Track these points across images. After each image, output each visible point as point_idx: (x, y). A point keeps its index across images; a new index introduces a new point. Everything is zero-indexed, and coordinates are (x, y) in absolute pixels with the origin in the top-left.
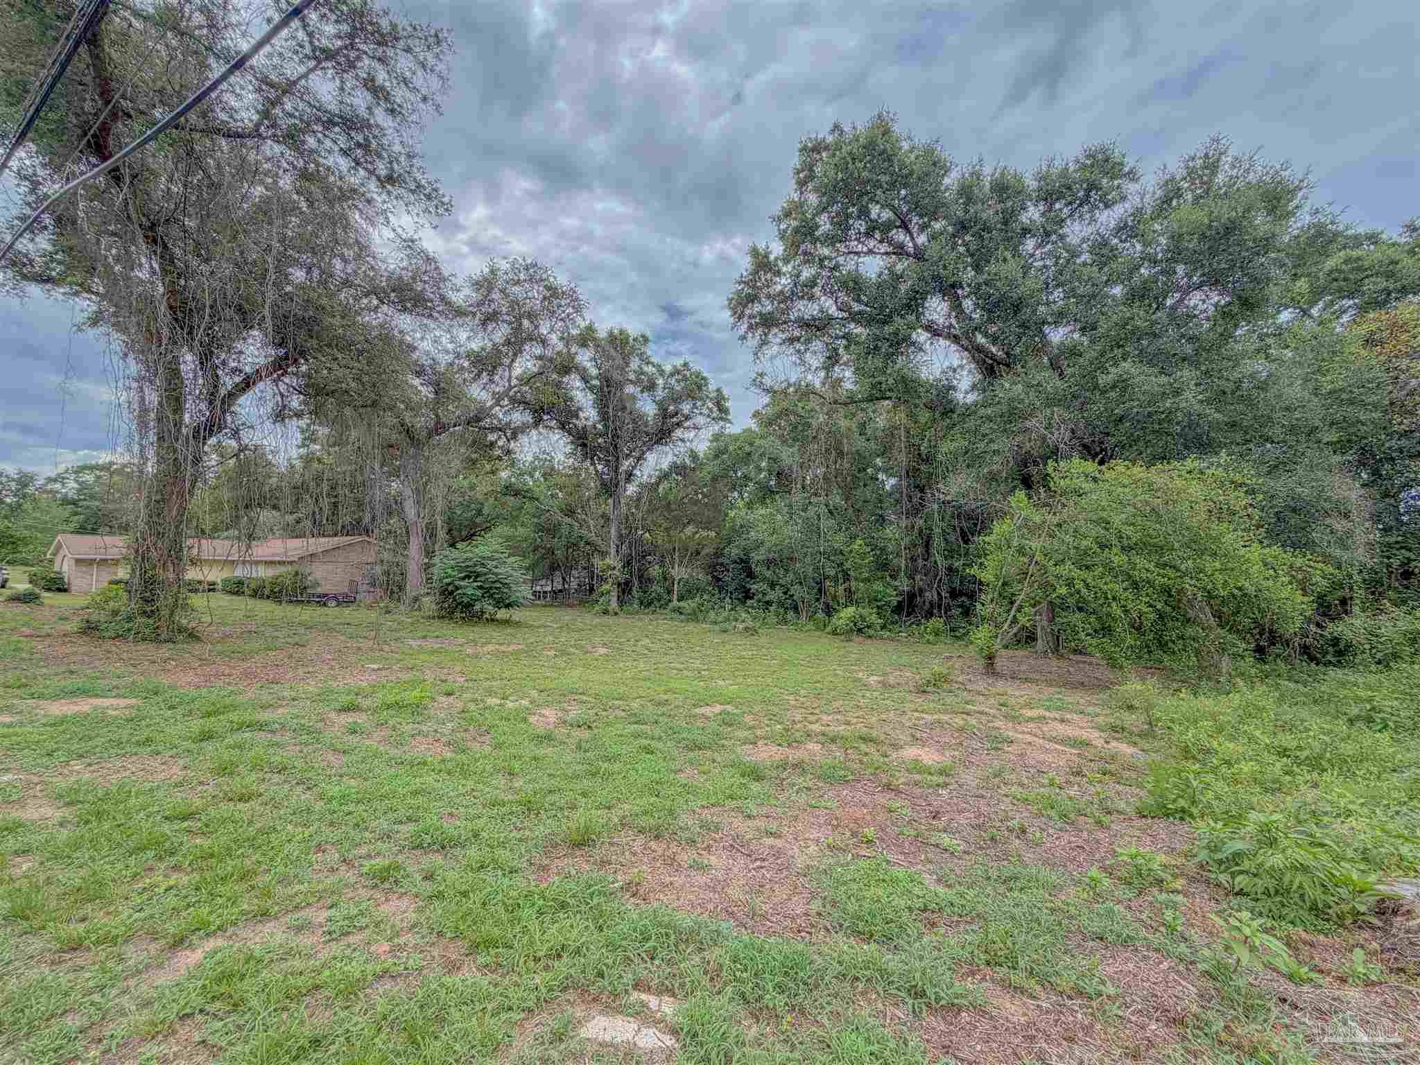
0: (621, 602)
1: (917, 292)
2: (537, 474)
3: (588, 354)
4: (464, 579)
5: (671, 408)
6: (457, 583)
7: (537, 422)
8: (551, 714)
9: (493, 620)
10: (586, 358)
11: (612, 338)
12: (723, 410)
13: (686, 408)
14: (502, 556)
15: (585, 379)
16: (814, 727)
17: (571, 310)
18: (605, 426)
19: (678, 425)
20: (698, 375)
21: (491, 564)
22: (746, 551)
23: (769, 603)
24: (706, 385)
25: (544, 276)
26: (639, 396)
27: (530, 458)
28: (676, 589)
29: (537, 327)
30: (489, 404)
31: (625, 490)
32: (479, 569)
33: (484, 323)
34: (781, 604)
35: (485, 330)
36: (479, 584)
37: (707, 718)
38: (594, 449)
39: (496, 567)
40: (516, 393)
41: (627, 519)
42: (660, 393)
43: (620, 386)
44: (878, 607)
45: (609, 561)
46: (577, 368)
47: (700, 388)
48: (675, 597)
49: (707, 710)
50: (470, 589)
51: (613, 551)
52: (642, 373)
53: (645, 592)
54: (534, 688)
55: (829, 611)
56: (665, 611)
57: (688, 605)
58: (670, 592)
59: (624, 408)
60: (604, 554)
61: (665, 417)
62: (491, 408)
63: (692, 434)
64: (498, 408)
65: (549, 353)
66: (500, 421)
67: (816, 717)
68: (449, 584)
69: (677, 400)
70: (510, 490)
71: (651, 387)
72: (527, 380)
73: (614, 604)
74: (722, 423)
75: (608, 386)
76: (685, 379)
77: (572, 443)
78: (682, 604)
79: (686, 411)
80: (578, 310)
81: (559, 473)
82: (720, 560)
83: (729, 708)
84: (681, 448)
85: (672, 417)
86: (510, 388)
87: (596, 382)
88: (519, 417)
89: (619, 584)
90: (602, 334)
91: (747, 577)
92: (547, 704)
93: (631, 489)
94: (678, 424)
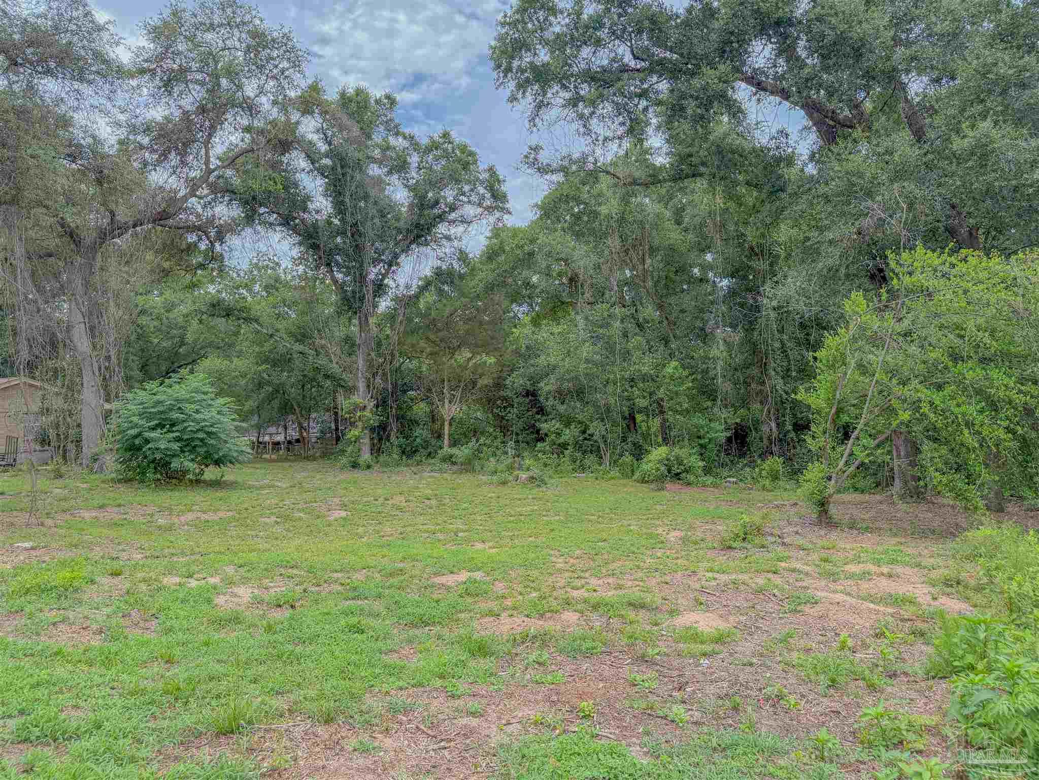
0: (376, 450)
1: (732, 33)
2: (257, 288)
3: (313, 122)
4: (153, 429)
5: (430, 195)
6: (146, 435)
7: (250, 219)
8: (245, 593)
9: (198, 482)
10: (311, 129)
11: (345, 100)
12: (499, 198)
13: (449, 194)
14: (205, 397)
15: (312, 157)
16: (575, 594)
17: (285, 64)
18: (342, 220)
19: (441, 218)
20: (463, 148)
21: (189, 408)
22: (535, 379)
23: (564, 446)
24: (475, 162)
25: (247, 18)
26: (387, 179)
27: (245, 266)
28: (446, 431)
29: (240, 87)
30: (182, 193)
31: (375, 306)
32: (175, 415)
33: (167, 85)
34: (578, 446)
35: (170, 93)
36: (177, 434)
37: (448, 589)
38: (330, 253)
39: (197, 412)
40: (219, 177)
41: (379, 344)
42: (414, 175)
43: (359, 166)
44: (702, 446)
45: (357, 399)
46: (298, 142)
47: (466, 166)
48: (446, 442)
49: (449, 580)
50: (162, 441)
51: (361, 385)
52: (388, 148)
53: (407, 438)
54: (231, 562)
55: (639, 453)
56: (433, 461)
57: (462, 452)
58: (440, 436)
59: (366, 197)
60: (350, 390)
61: (422, 207)
62: (185, 198)
63: (461, 229)
64: (194, 199)
65: (258, 124)
66: (198, 216)
67: (583, 581)
68: (136, 437)
69: (437, 183)
70: (218, 308)
71: (401, 166)
72: (231, 161)
73: (366, 456)
74: (497, 214)
75: (342, 167)
76: (447, 155)
77: (300, 244)
78: (455, 451)
79: (450, 199)
80: (296, 64)
81: (286, 284)
82: (502, 393)
83: (478, 575)
84: (447, 249)
85: (433, 207)
86: (210, 172)
87: (327, 162)
88: (225, 211)
89: (372, 430)
90: (331, 95)
91: (538, 413)
92: (245, 581)
93: (384, 304)
94: (440, 216)
